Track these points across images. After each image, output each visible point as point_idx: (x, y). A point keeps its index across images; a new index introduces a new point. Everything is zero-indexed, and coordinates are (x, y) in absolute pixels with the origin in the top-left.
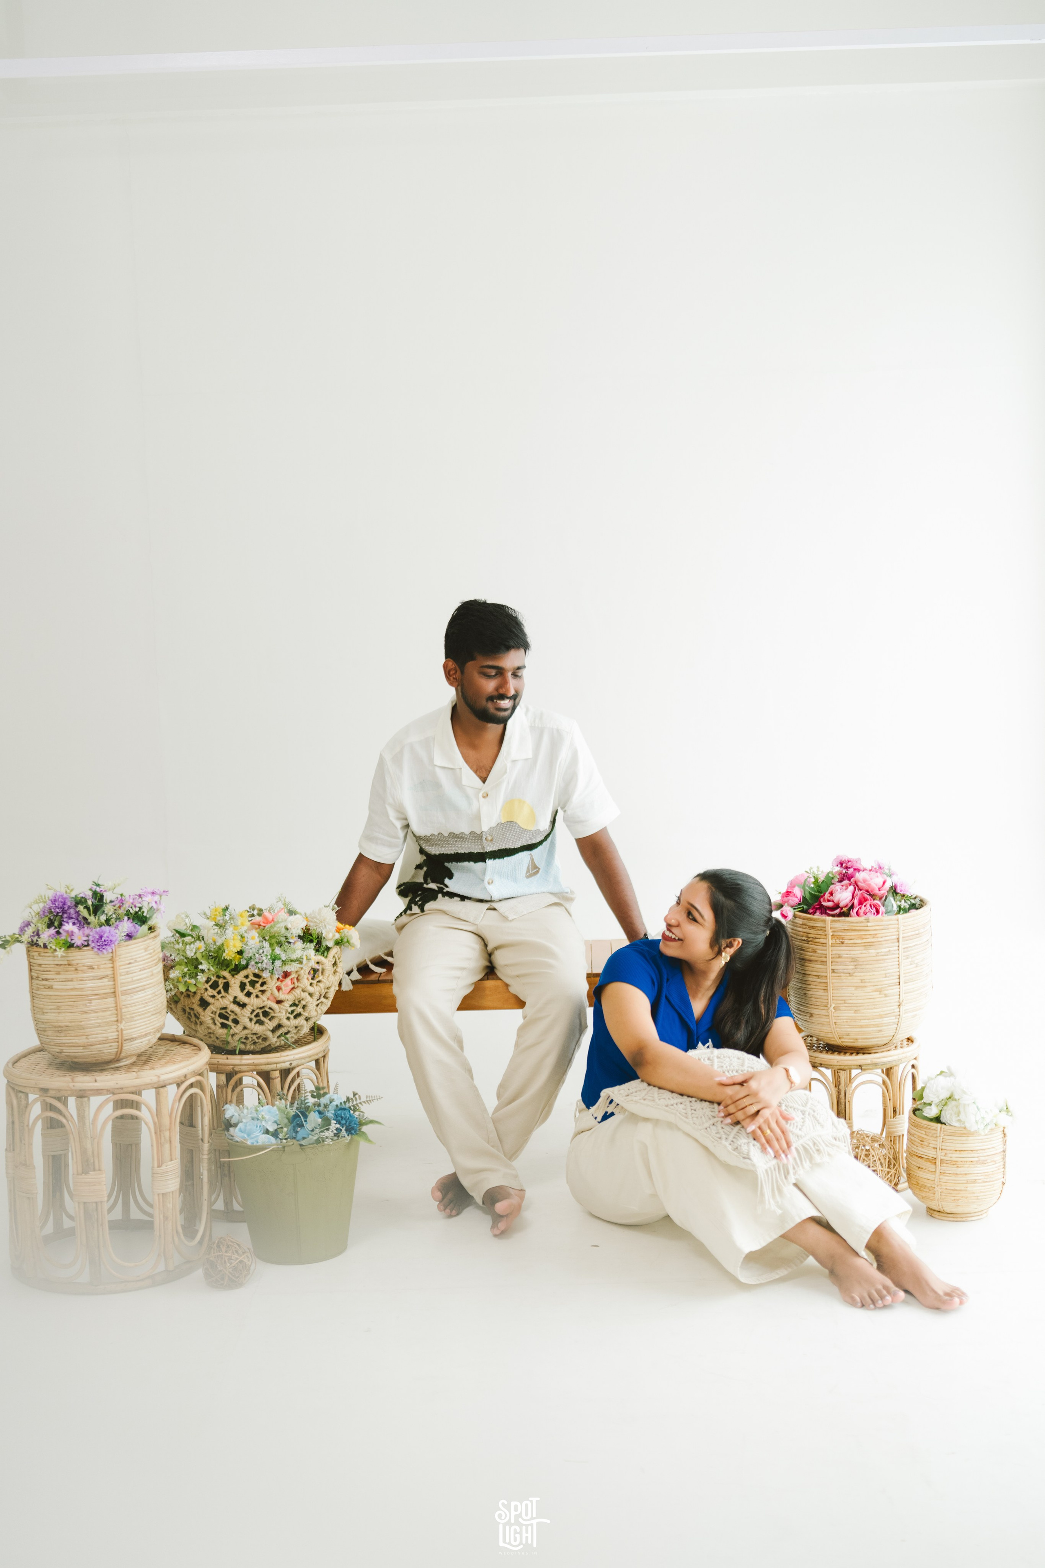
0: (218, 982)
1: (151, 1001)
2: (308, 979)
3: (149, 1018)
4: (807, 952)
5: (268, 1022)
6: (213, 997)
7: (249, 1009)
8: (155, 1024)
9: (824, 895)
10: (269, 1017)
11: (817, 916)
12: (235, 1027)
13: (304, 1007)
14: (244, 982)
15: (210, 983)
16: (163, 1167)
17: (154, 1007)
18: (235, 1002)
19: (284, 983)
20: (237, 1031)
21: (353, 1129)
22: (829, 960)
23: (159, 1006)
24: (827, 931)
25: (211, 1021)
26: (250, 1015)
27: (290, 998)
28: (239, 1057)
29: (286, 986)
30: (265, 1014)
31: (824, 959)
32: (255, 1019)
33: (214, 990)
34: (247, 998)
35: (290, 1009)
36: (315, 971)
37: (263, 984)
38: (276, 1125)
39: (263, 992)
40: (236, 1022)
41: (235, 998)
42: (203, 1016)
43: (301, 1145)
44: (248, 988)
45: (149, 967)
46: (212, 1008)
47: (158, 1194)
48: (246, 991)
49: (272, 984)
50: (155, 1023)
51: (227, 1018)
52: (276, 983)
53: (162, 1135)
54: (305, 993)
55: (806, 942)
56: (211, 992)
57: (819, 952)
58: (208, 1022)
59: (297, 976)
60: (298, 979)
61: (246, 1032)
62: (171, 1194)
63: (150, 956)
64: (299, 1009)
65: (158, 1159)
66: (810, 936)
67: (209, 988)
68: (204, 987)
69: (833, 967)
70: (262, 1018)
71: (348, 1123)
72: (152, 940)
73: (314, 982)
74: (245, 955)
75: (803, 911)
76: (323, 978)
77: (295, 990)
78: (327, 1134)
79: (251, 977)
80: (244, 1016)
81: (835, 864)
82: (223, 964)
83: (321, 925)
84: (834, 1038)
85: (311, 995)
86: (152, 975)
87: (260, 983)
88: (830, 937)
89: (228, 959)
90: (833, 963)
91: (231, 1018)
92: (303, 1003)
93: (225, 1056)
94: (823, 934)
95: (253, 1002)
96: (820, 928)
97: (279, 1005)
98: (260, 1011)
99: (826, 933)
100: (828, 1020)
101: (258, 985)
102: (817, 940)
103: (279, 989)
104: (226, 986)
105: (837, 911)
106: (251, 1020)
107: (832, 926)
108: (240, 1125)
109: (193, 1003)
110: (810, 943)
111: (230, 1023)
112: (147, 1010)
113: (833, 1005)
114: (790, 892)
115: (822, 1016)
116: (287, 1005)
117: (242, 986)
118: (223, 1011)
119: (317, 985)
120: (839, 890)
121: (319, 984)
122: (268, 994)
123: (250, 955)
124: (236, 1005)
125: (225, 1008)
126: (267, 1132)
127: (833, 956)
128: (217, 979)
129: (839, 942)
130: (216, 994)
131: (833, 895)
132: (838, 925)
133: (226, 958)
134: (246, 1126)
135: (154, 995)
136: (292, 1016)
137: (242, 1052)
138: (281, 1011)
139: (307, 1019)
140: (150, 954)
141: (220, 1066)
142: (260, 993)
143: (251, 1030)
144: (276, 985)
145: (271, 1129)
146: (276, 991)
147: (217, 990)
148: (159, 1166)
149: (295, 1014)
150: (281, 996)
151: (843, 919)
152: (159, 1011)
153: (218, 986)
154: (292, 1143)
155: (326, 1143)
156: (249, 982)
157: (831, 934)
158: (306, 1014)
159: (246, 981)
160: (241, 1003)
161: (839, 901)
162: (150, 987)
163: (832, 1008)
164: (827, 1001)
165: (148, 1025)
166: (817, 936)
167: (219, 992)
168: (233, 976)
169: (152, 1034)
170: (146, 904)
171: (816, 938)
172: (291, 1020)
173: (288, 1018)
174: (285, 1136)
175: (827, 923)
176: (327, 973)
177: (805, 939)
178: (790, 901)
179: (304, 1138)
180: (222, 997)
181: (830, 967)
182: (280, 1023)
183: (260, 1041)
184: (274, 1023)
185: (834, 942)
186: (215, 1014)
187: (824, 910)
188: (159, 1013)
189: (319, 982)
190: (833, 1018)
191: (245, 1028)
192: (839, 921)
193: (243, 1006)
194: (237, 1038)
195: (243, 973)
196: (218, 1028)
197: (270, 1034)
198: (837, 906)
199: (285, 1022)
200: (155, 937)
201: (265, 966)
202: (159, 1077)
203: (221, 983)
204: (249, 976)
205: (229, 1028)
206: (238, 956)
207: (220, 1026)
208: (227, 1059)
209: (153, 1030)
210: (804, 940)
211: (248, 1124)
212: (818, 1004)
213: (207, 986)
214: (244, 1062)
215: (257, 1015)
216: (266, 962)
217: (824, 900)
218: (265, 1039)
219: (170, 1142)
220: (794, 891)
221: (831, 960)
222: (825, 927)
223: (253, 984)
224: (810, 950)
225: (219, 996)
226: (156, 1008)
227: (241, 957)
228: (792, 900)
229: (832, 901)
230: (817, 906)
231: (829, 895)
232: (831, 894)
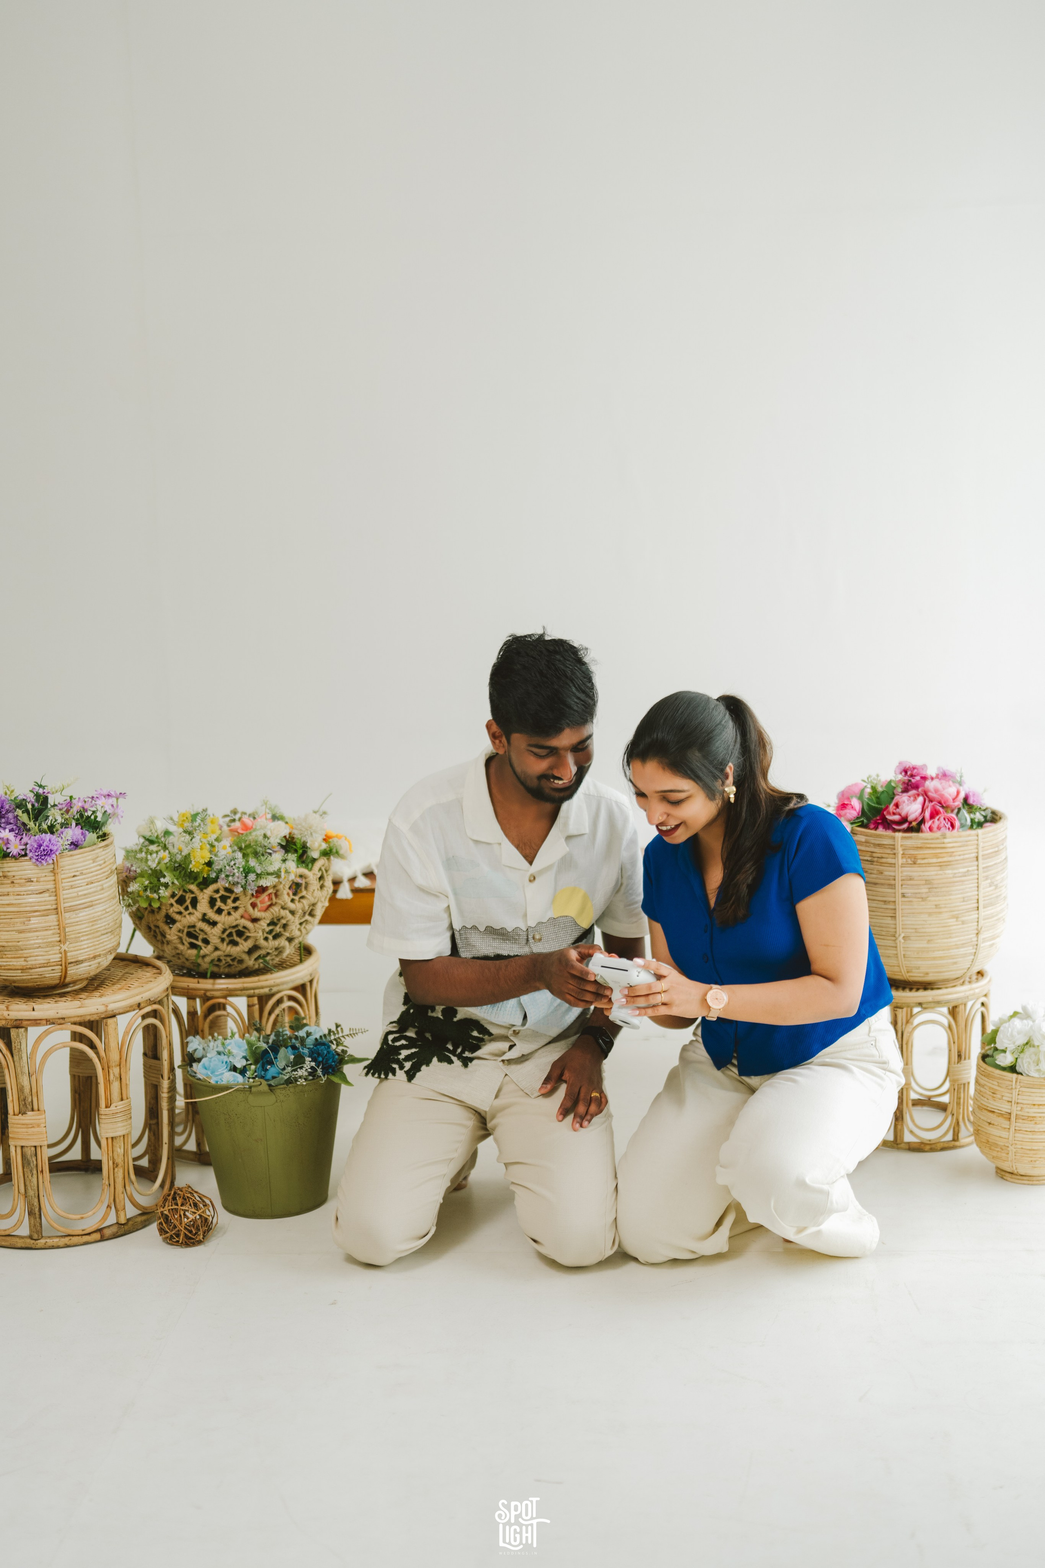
0: (185, 896)
1: (100, 919)
2: (288, 894)
3: (98, 939)
4: (871, 873)
5: (243, 942)
6: (180, 913)
7: (220, 927)
8: (106, 945)
9: (887, 807)
10: (244, 937)
11: (881, 831)
12: (205, 947)
13: (285, 926)
14: (215, 897)
15: (176, 898)
16: (113, 1107)
17: (105, 926)
18: (204, 919)
19: (260, 899)
20: (208, 952)
21: (331, 1067)
22: (898, 883)
23: (111, 925)
24: (896, 848)
25: (177, 941)
26: (221, 935)
27: (267, 916)
28: (211, 981)
29: (262, 902)
30: (240, 934)
31: (893, 882)
32: (227, 940)
33: (181, 905)
34: (217, 915)
35: (268, 929)
36: (298, 885)
37: (236, 900)
38: (245, 1061)
39: (236, 908)
40: (206, 942)
41: (205, 915)
42: (169, 935)
43: (270, 1085)
44: (219, 904)
45: (99, 880)
46: (178, 925)
47: (107, 1138)
48: (216, 907)
49: (245, 901)
50: (105, 944)
51: (196, 938)
52: (250, 899)
53: (111, 1071)
54: (285, 911)
55: (870, 863)
56: (177, 908)
57: (886, 873)
58: (174, 942)
59: (274, 892)
60: (276, 895)
61: (217, 953)
62: (122, 1138)
63: (99, 868)
64: (278, 929)
65: (106, 1099)
66: (875, 855)
67: (175, 904)
68: (169, 902)
69: (904, 891)
70: (235, 938)
71: (324, 1060)
72: (102, 849)
73: (297, 898)
74: (216, 867)
75: (863, 826)
76: (307, 894)
77: (273, 907)
78: (300, 1072)
79: (222, 892)
80: (214, 934)
81: (898, 771)
82: (192, 876)
83: (306, 833)
84: (901, 972)
85: (293, 913)
86: (103, 889)
87: (232, 898)
88: (900, 856)
89: (195, 871)
90: (903, 886)
91: (201, 937)
92: (284, 921)
93: (196, 980)
94: (892, 852)
95: (224, 920)
96: (887, 846)
97: (255, 924)
98: (234, 930)
99: (894, 851)
100: (895, 952)
101: (229, 901)
102: (883, 860)
103: (254, 905)
104: (194, 902)
105: (905, 826)
106: (223, 940)
107: (902, 843)
108: (204, 1060)
109: (158, 920)
110: (875, 863)
111: (200, 943)
112: (95, 929)
113: (903, 935)
114: (847, 805)
115: (888, 948)
116: (263, 924)
117: (212, 902)
118: (192, 930)
119: (299, 901)
120: (906, 801)
121: (302, 900)
122: (241, 911)
123: (219, 867)
124: (205, 924)
125: (194, 926)
126: (234, 1069)
127: (903, 878)
128: (184, 894)
129: (911, 862)
130: (183, 911)
131: (900, 807)
132: (909, 843)
133: (192, 870)
134: (210, 1062)
135: (104, 912)
136: (270, 937)
137: (215, 976)
138: (257, 930)
139: (290, 940)
140: (100, 865)
141: (191, 991)
142: (234, 910)
143: (224, 952)
144: (251, 902)
145: (239, 1065)
146: (250, 909)
147: (185, 906)
148: (107, 1107)
149: (274, 933)
150: (256, 914)
151: (914, 835)
152: (110, 930)
153: (185, 901)
154: (259, 1083)
155: (298, 1083)
156: (220, 897)
157: (901, 852)
158: (287, 934)
159: (217, 896)
160: (211, 921)
161: (907, 814)
162: (99, 904)
163: (901, 938)
164: (894, 930)
165: (97, 947)
166: (884, 855)
167: (187, 909)
168: (202, 890)
169: (102, 956)
170: (102, 806)
171: (882, 858)
172: (270, 941)
173: (266, 939)
174: (253, 1074)
175: (896, 840)
176: (311, 888)
177: (869, 859)
178: (848, 814)
179: (274, 1078)
180: (190, 914)
181: (899, 891)
182: (257, 943)
183: (235, 963)
184: (249, 944)
185: (905, 863)
186: (182, 933)
187: (889, 825)
188: (110, 932)
189: (302, 897)
190: (902, 949)
191: (216, 949)
192: (911, 838)
193: (214, 924)
194: (208, 959)
195: (212, 887)
196: (186, 948)
197: (245, 957)
198: (904, 820)
199: (262, 942)
200: (107, 846)
201: (236, 880)
202: (107, 1006)
203: (189, 898)
204: (221, 891)
205: (199, 949)
206: (207, 868)
207: (188, 945)
208: (198, 983)
209: (104, 952)
210: (867, 861)
211: (213, 1059)
212: (883, 933)
213: (173, 901)
214: (217, 987)
215: (230, 935)
216: (238, 876)
217: (889, 813)
218: (241, 961)
219: (121, 1079)
220: (852, 803)
221: (900, 883)
222: (894, 845)
223: (224, 899)
224: (875, 872)
225: (186, 913)
226: (107, 927)
227: (210, 869)
228: (849, 813)
229: (900, 815)
230: (880, 821)
231: (894, 807)
232: (897, 806)
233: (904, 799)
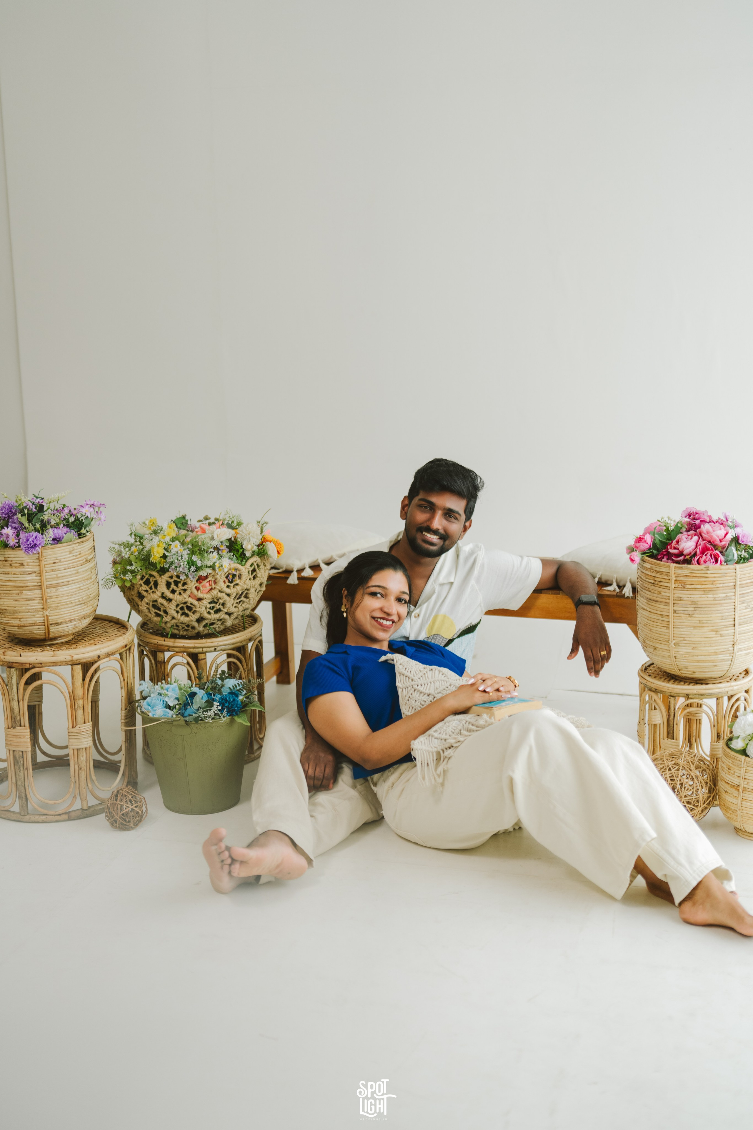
0: (150, 579)
1: (75, 594)
2: (224, 582)
3: (73, 608)
4: (654, 593)
5: (192, 614)
6: (146, 591)
7: (174, 603)
8: (80, 613)
9: (671, 543)
10: (192, 611)
11: (664, 562)
12: (166, 616)
13: (223, 604)
14: (169, 581)
15: (144, 580)
16: (77, 728)
17: (79, 599)
18: (163, 597)
19: (202, 584)
20: (167, 620)
21: (235, 711)
22: (671, 602)
23: (84, 598)
24: (671, 575)
25: (147, 611)
26: (175, 608)
27: (208, 597)
28: (172, 640)
29: (204, 586)
30: (189, 608)
31: (667, 601)
32: (181, 612)
33: (148, 585)
34: (172, 594)
35: (209, 606)
36: (234, 576)
37: (184, 584)
38: (177, 701)
39: (185, 590)
40: (166, 612)
41: (163, 593)
42: (141, 606)
43: (186, 721)
44: (173, 586)
45: (74, 566)
46: (146, 600)
47: (73, 749)
48: (171, 589)
49: (192, 584)
50: (79, 611)
51: (159, 609)
52: (195, 584)
53: (76, 703)
54: (222, 593)
55: (653, 585)
56: (144, 587)
57: (663, 594)
58: (144, 611)
59: (213, 579)
60: (215, 583)
61: (174, 621)
62: (84, 750)
63: (75, 557)
64: (218, 607)
65: (73, 722)
66: (656, 579)
67: (143, 584)
68: (139, 583)
69: (675, 608)
70: (186, 611)
71: (230, 705)
72: (77, 545)
73: (232, 585)
74: (169, 560)
75: (652, 556)
76: (240, 582)
77: (212, 590)
78: (209, 714)
79: (175, 578)
80: (172, 608)
82: (153, 565)
83: (245, 538)
84: (674, 669)
85: (228, 595)
86: (78, 573)
87: (182, 583)
88: (673, 581)
89: (154, 562)
90: (675, 605)
91: (162, 609)
92: (221, 601)
93: (163, 639)
94: (668, 578)
95: (177, 598)
96: (665, 573)
97: (199, 602)
98: (184, 606)
99: (670, 578)
100: (669, 654)
101: (180, 585)
102: (662, 584)
103: (198, 589)
104: (156, 584)
105: (681, 558)
106: (177, 612)
107: (676, 572)
108: (148, 698)
109: (133, 595)
110: (656, 585)
111: (162, 613)
112: (71, 601)
113: (674, 642)
114: (642, 538)
115: (664, 650)
116: (205, 602)
117: (168, 585)
118: (155, 603)
119: (234, 587)
120: (685, 539)
121: (236, 586)
122: (188, 592)
123: (171, 560)
124: (164, 600)
125: (156, 601)
126: (169, 707)
127: (675, 598)
128: (149, 578)
129: (681, 587)
130: (148, 589)
131: (679, 544)
132: (680, 572)
133: (152, 561)
134: (152, 700)
135: (79, 589)
136: (212, 612)
137: (174, 636)
138: (201, 607)
139: (229, 614)
141: (159, 646)
142: (183, 591)
143: (179, 620)
144: (195, 586)
145: (171, 705)
146: (195, 591)
147: (150, 586)
148: (73, 727)
149: (215, 609)
150: (200, 595)
151: (685, 566)
152: (83, 602)
153: (150, 583)
154: (179, 719)
155: (206, 721)
156: (173, 581)
157: (675, 579)
158: (225, 610)
159: (171, 581)
160: (167, 598)
161: (683, 549)
162: (75, 583)
163: (672, 644)
164: (668, 637)
165: (72, 613)
166: (663, 580)
167: (151, 588)
168: (161, 576)
169: (76, 620)
171: (661, 582)
172: (212, 615)
173: (209, 613)
174: (177, 712)
175: (671, 569)
176: (243, 578)
177: (652, 581)
178: (641, 546)
179: (190, 715)
180: (153, 592)
181: (672, 608)
182: (202, 616)
183: (190, 628)
184: (197, 616)
185: (676, 586)
186: (149, 605)
187: (670, 557)
188: (84, 603)
189: (237, 584)
190: (673, 652)
191: (173, 618)
192: (682, 568)
193: (170, 600)
194: (169, 625)
195: (167, 575)
196: (153, 616)
197: (196, 624)
198: (681, 554)
199: (206, 615)
200: (82, 542)
201: (181, 570)
202: (72, 657)
203: (152, 580)
204: (173, 577)
205: (162, 617)
206: (163, 560)
207: (154, 614)
208: (164, 641)
209: (78, 617)
210: (651, 583)
211: (154, 698)
212: (661, 639)
213: (142, 582)
214: (176, 645)
215: (182, 608)
216: (183, 567)
217: (672, 548)
218: (193, 628)
219: (84, 708)
220: (646, 538)
221: (673, 602)
222: (669, 573)
223: (176, 583)
224: (656, 592)
225: (150, 591)
226: (80, 599)
227: (165, 561)
228: (643, 545)
229: (678, 549)
230: (665, 553)
231: (676, 543)
232: (678, 542)
233: (683, 537)
